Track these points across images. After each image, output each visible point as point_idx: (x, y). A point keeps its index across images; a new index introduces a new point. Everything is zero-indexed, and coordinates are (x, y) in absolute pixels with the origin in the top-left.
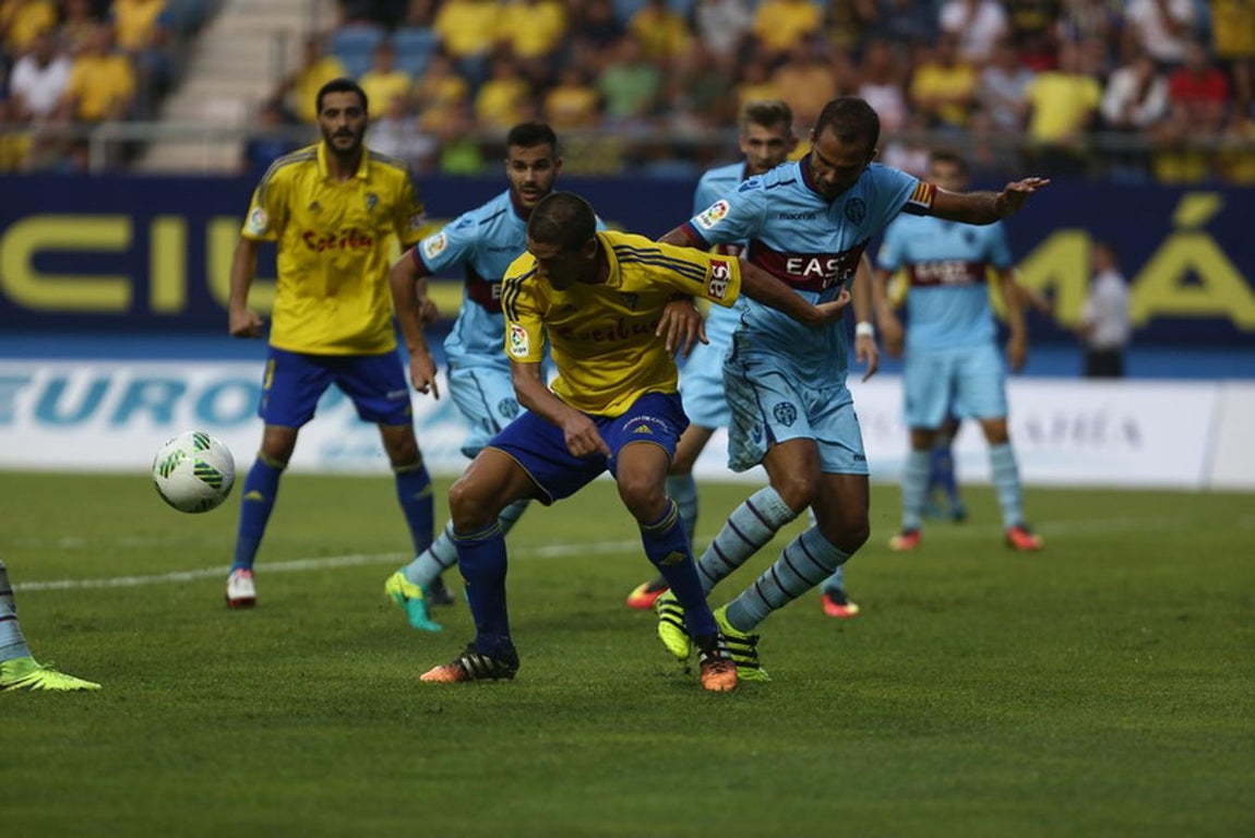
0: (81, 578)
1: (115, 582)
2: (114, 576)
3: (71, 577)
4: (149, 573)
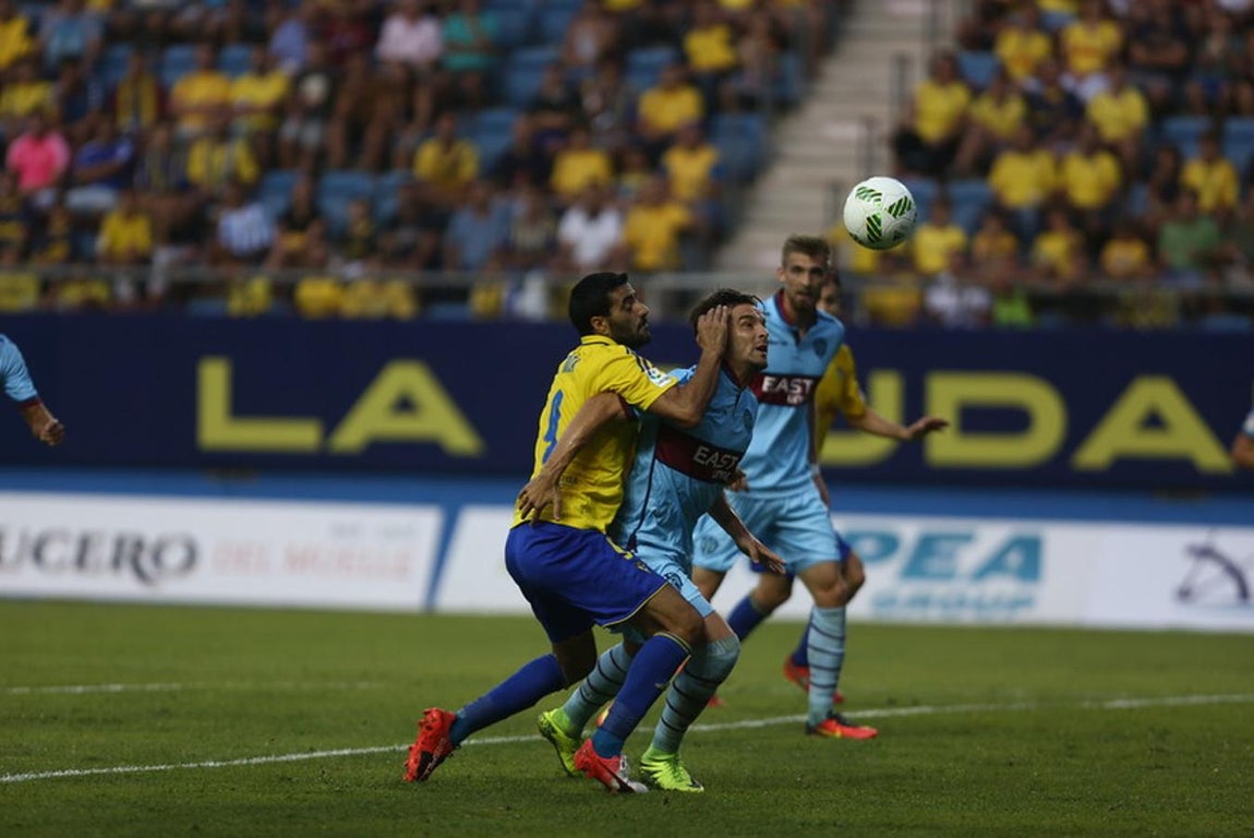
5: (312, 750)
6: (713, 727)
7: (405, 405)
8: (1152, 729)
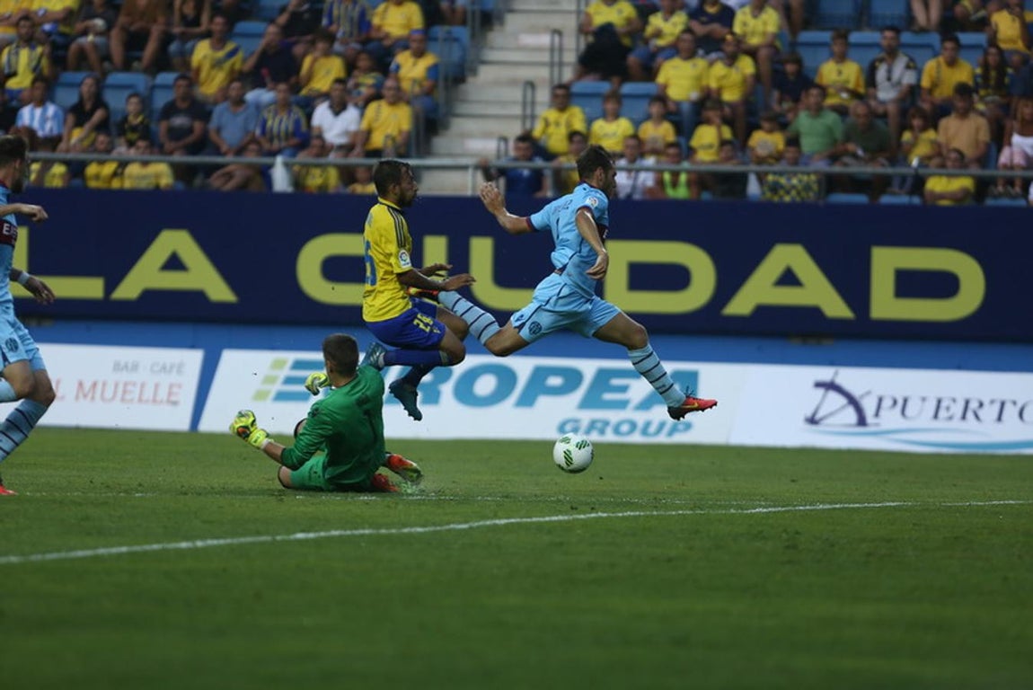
0: (379, 527)
1: (406, 530)
2: (405, 526)
3: (371, 527)
4: (434, 524)
5: (96, 548)
6: (427, 529)
7: (174, 263)
8: (785, 531)
